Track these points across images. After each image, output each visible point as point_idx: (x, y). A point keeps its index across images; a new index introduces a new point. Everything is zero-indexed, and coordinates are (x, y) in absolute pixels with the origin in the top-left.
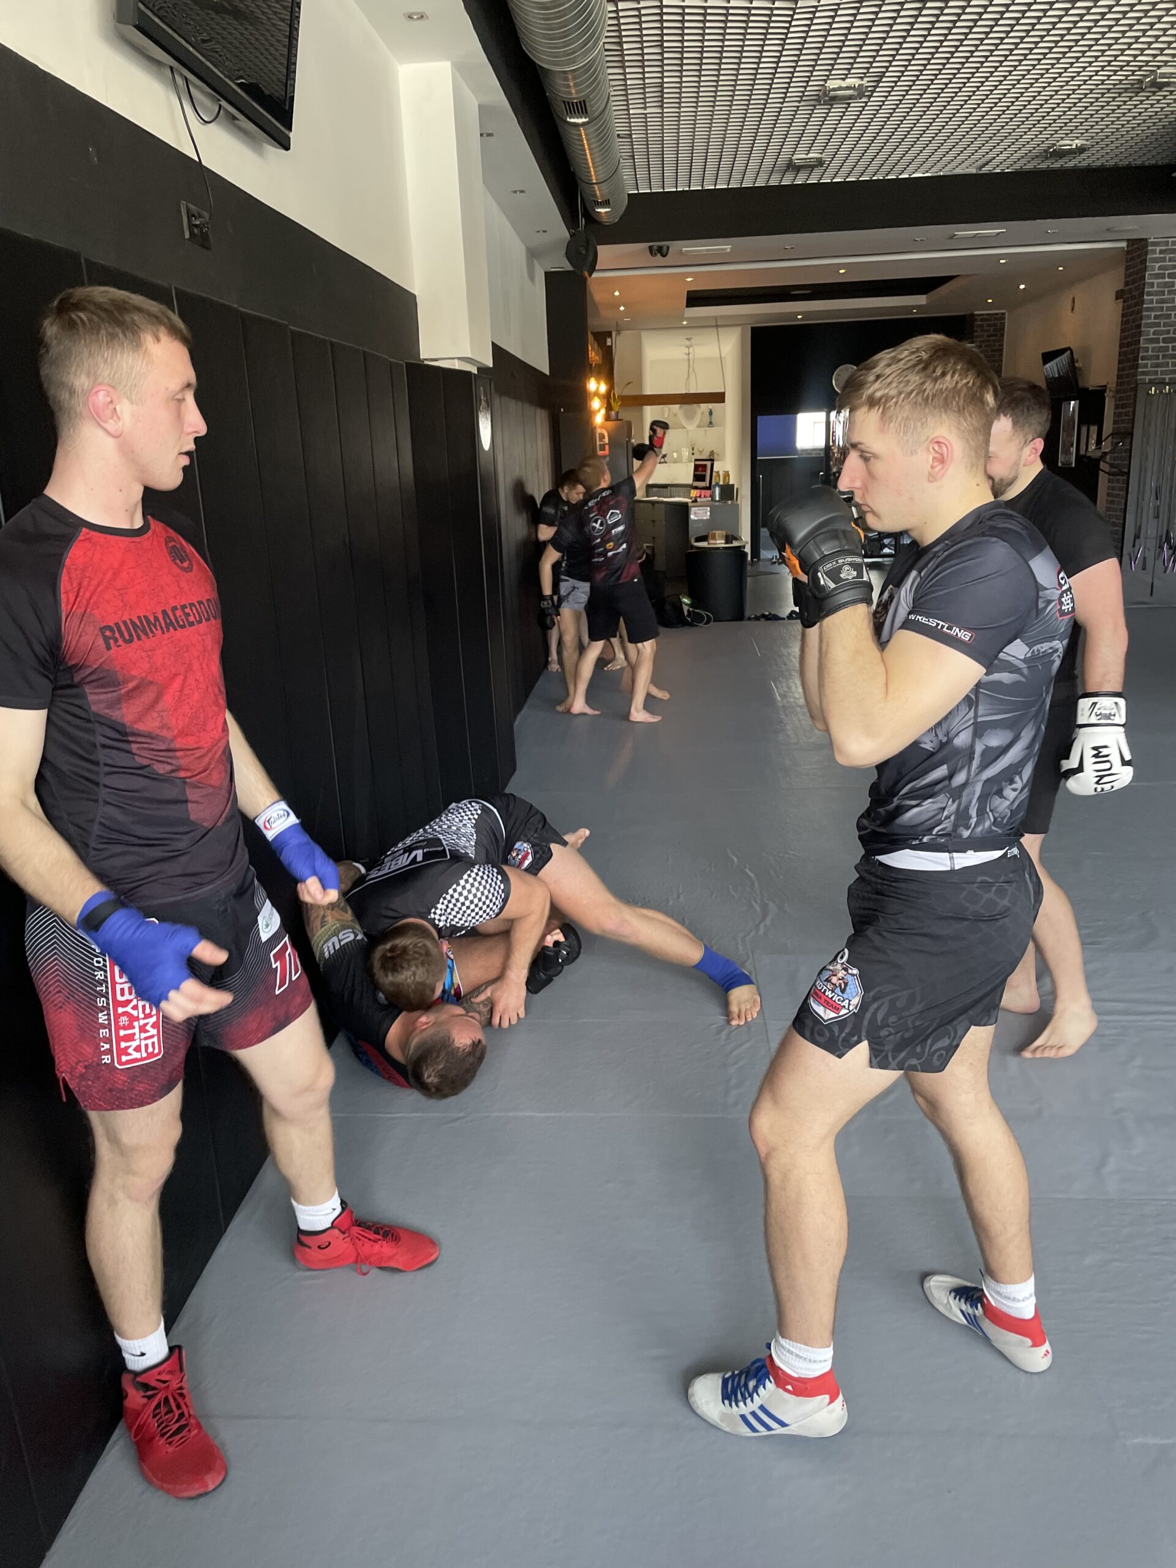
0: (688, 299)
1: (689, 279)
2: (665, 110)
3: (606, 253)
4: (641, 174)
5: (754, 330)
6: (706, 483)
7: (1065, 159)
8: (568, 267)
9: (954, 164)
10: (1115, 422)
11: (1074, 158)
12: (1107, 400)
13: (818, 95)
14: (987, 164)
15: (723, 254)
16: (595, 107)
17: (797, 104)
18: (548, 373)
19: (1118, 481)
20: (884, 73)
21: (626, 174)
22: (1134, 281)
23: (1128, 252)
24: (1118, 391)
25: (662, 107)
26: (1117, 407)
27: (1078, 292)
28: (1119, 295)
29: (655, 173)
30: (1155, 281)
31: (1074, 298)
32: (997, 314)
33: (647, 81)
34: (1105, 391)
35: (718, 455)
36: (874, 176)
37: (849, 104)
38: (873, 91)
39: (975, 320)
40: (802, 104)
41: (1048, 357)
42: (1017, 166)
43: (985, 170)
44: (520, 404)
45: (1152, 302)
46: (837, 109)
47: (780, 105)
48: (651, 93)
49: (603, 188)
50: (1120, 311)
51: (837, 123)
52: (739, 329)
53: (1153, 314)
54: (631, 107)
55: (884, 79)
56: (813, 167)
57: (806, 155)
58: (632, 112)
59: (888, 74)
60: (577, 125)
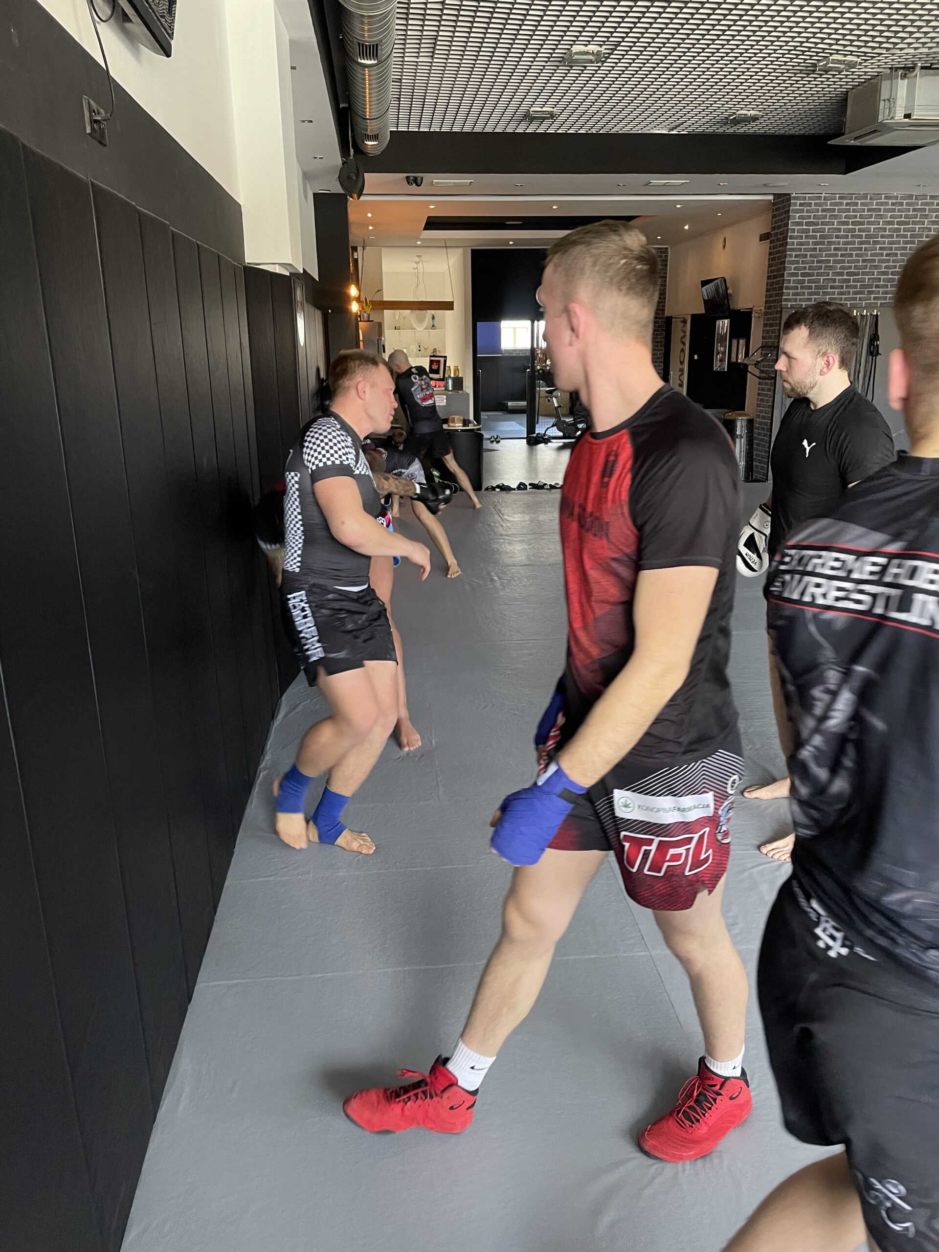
0: (427, 223)
1: (432, 207)
2: (435, 60)
3: (371, 180)
4: (403, 114)
5: (474, 252)
6: (441, 377)
7: (739, 126)
8: (337, 190)
9: (654, 124)
10: (763, 338)
11: (746, 125)
12: (753, 319)
13: (563, 57)
14: (679, 126)
15: (463, 187)
16: (383, 52)
17: (544, 64)
18: (317, 279)
19: (767, 384)
20: (620, 42)
21: (392, 112)
22: (779, 227)
23: (774, 204)
24: (766, 313)
25: (432, 57)
26: (765, 325)
27: (728, 233)
28: (764, 237)
29: (415, 113)
30: (796, 228)
31: (725, 239)
32: (662, 248)
33: (425, 33)
34: (751, 313)
36: (590, 130)
38: (608, 58)
40: (548, 64)
41: (704, 283)
42: (700, 130)
43: (676, 131)
45: (793, 244)
46: (575, 71)
47: (530, 64)
48: (426, 44)
49: (373, 124)
50: (768, 251)
51: (572, 82)
52: (461, 250)
53: (794, 254)
54: (406, 55)
55: (619, 48)
56: (544, 119)
57: (542, 108)
58: (406, 59)
59: (623, 44)
60: (365, 66)
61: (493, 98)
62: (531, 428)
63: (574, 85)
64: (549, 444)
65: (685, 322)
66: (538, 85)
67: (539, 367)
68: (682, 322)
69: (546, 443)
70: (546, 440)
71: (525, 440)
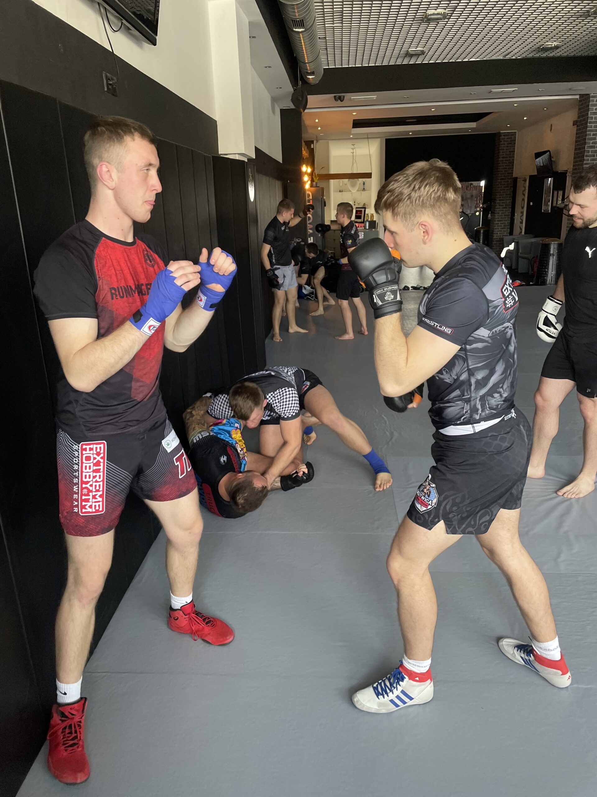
0: (353, 124)
1: (354, 114)
2: (344, 25)
3: (312, 99)
4: (330, 58)
5: (386, 139)
6: (362, 220)
7: (550, 52)
8: (292, 107)
9: (491, 54)
11: (553, 51)
12: (568, 177)
13: (422, 18)
14: (508, 54)
15: (372, 100)
16: (308, 23)
17: (412, 22)
18: (281, 162)
20: (457, 6)
21: (323, 58)
22: (583, 116)
23: (580, 101)
25: (342, 23)
27: (553, 121)
28: (575, 123)
29: (338, 57)
30: (594, 116)
31: (551, 125)
32: (512, 133)
33: (335, 10)
34: (567, 173)
35: (367, 205)
36: (450, 60)
37: (439, 22)
38: (451, 16)
39: (500, 136)
40: (414, 22)
41: (538, 155)
42: (524, 56)
43: (508, 57)
44: (268, 178)
45: (591, 127)
46: (432, 25)
47: (403, 23)
48: (337, 16)
49: (311, 65)
50: (575, 132)
52: (379, 140)
53: (592, 133)
54: (326, 23)
56: (419, 55)
57: (416, 48)
58: (326, 25)
59: (456, 10)
60: (299, 32)
61: (384, 44)
63: (433, 34)
65: (525, 180)
66: (411, 35)
68: (523, 181)
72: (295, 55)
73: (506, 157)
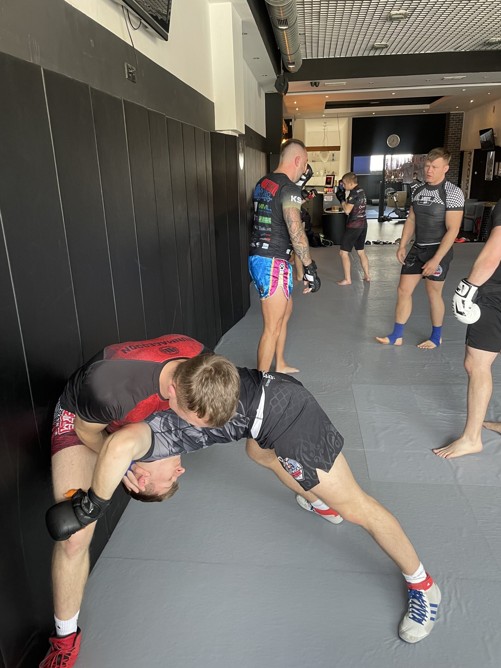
0: (326, 105)
1: (327, 97)
2: (320, 23)
3: (292, 85)
4: (309, 50)
5: (353, 119)
6: (331, 185)
7: (493, 46)
8: (276, 91)
9: (444, 47)
11: (497, 45)
13: (387, 17)
14: (459, 47)
15: (342, 85)
16: (291, 22)
17: (378, 21)
18: (265, 137)
21: (302, 51)
25: (319, 22)
27: (496, 104)
29: (314, 50)
31: (494, 107)
32: (460, 113)
33: (313, 11)
35: (336, 173)
36: (409, 52)
37: (400, 21)
38: (411, 16)
39: (450, 116)
40: (380, 20)
41: (482, 132)
42: (472, 49)
43: (458, 50)
44: (254, 150)
46: (395, 23)
48: (315, 16)
49: (292, 57)
51: (395, 29)
52: (347, 118)
54: (306, 22)
55: (416, 11)
56: (383, 48)
57: (381, 42)
58: (306, 24)
59: (417, 8)
60: (282, 30)
61: (353, 40)
62: (381, 213)
63: (395, 30)
64: (390, 221)
65: (471, 153)
66: (376, 32)
67: (387, 180)
68: (469, 154)
69: (389, 221)
70: (389, 219)
71: (377, 219)
72: (279, 48)
73: (455, 134)
